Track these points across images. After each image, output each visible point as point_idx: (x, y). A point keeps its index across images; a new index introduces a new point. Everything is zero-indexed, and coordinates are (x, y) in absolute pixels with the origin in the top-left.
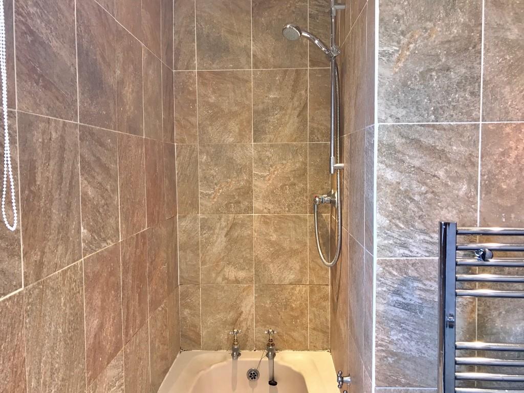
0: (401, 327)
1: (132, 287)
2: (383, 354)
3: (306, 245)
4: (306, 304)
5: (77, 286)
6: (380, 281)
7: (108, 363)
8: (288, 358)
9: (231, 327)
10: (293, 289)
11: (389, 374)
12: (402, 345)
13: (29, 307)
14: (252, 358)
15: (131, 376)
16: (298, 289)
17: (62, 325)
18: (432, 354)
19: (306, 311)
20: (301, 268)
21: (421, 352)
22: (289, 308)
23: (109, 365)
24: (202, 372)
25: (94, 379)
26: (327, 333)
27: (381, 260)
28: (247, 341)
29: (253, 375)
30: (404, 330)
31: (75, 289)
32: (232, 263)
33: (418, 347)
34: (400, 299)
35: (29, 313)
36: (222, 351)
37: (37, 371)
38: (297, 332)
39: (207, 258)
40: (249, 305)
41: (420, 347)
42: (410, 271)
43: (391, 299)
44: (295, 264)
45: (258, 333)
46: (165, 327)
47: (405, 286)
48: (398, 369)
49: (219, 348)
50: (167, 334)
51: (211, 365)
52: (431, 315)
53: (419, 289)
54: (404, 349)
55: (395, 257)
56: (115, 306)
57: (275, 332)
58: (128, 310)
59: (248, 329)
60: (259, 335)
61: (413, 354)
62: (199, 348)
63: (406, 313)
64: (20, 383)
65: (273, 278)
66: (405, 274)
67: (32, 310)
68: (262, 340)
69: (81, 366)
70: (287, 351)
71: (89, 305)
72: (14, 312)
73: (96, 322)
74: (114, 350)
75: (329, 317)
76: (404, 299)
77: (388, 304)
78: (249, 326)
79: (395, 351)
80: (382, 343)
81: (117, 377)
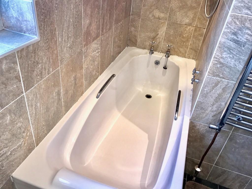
0: (230, 51)
1: (106, 9)
2: (216, 62)
3: (199, 5)
4: (191, 36)
5: (79, 2)
6: (228, 26)
7: (93, 41)
8: (175, 59)
9: (152, 40)
10: (186, 27)
11: (215, 71)
12: (227, 60)
13: (56, 5)
14: (158, 56)
15: (103, 50)
16: (189, 28)
17: (72, 18)
18: (241, 67)
19: (190, 40)
20: (193, 17)
21: (235, 65)
22: (182, 36)
23: (93, 42)
24: (135, 57)
25: (87, 46)
26: (197, 52)
27: (233, 14)
28: (158, 48)
29: (157, 63)
30: (231, 53)
31: (78, 3)
32: (158, 8)
33: (235, 62)
34: (235, 37)
35: (57, 8)
36: (146, 50)
37: (61, 35)
38: (182, 49)
39: (146, 4)
40: (162, 31)
41: (236, 63)
42: (246, 24)
43: (230, 36)
44: (191, 14)
45: (164, 45)
46: (121, 33)
47: (241, 31)
48: (220, 70)
49: (144, 48)
50: (122, 36)
51: (139, 55)
52: (249, 49)
53: (248, 34)
54: (227, 62)
55: (241, 14)
56: (97, 16)
57: (172, 46)
58: (104, 20)
59: (159, 42)
60: (164, 46)
61: (231, 65)
62: (136, 47)
63: (236, 45)
64: (54, 38)
65: (178, 20)
66: (244, 24)
67: (58, 8)
68: (165, 49)
69: (81, 39)
70: (175, 56)
71: (85, 12)
72: (50, 6)
73: (88, 21)
74: (96, 37)
75: (200, 45)
76: (238, 38)
77: (228, 39)
78: (160, 41)
79: (222, 62)
80: (217, 57)
81: (97, 48)
